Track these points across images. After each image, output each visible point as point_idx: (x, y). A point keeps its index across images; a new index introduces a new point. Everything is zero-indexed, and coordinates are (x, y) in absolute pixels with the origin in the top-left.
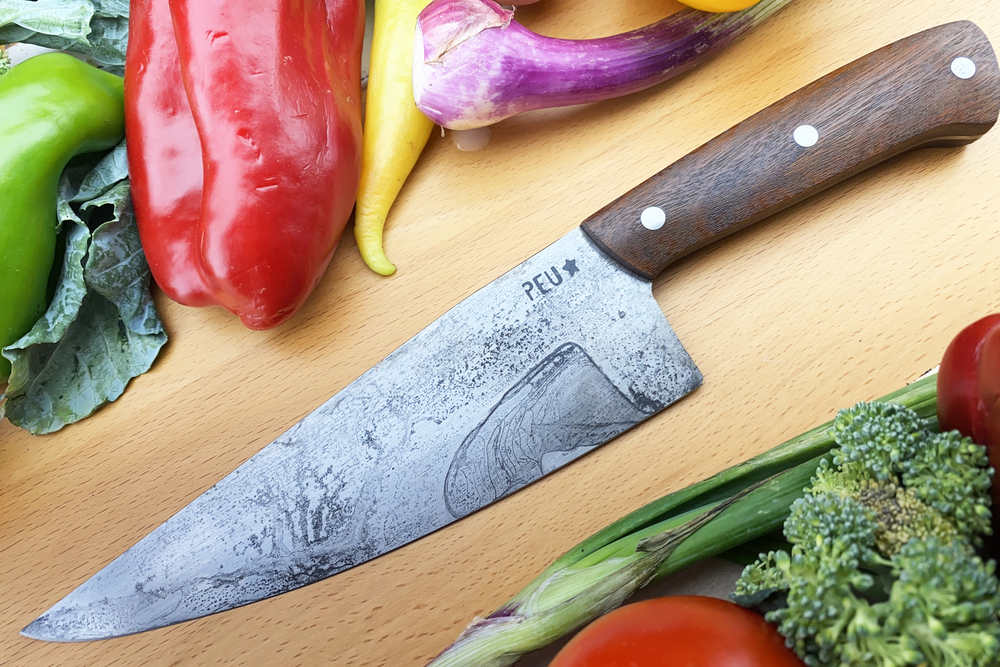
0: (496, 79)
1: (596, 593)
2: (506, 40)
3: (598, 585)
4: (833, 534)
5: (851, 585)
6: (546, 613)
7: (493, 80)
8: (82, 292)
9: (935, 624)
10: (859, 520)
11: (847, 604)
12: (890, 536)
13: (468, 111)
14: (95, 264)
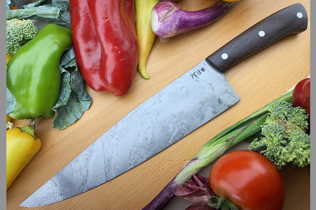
0: (177, 25)
1: (217, 152)
2: (179, 14)
3: (217, 150)
4: (275, 133)
5: (281, 143)
6: (206, 158)
7: (176, 25)
8: (70, 91)
9: (301, 149)
10: (281, 129)
11: (280, 147)
12: (287, 132)
13: (170, 33)
14: (73, 83)
